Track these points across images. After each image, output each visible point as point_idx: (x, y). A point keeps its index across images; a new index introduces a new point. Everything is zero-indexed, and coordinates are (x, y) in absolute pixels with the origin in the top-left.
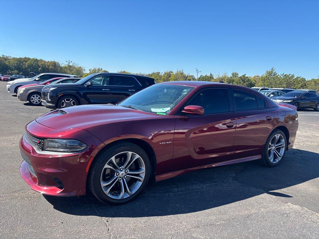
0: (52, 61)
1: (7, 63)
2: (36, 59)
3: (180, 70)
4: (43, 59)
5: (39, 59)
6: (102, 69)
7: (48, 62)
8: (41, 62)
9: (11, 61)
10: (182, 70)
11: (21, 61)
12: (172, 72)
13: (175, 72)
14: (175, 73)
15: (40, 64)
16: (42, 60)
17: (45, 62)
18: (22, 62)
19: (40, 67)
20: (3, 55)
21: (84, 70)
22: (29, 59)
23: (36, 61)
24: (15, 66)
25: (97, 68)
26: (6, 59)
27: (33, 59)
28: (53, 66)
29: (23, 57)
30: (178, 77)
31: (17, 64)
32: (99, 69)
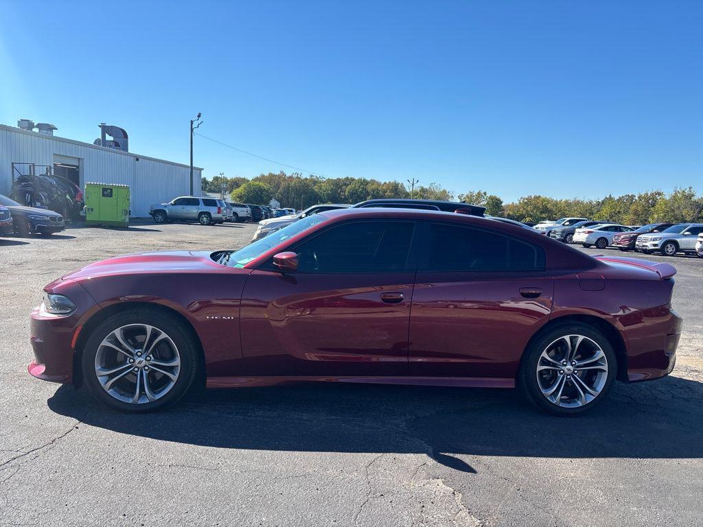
0: (392, 181)
1: (316, 189)
2: (364, 180)
3: (684, 187)
4: (376, 180)
5: (369, 179)
6: (485, 193)
7: (385, 183)
8: (373, 184)
9: (323, 185)
10: (690, 188)
11: (338, 185)
12: (659, 194)
13: (668, 194)
14: (668, 198)
15: (369, 188)
16: (374, 181)
17: (379, 184)
18: (341, 187)
19: (369, 195)
20: (312, 176)
21: (452, 197)
22: (353, 180)
23: (364, 183)
24: (328, 195)
25: (476, 192)
26: (315, 182)
27: (360, 180)
28: (392, 191)
29: (343, 177)
30: (676, 205)
31: (332, 190)
32: (479, 193)
